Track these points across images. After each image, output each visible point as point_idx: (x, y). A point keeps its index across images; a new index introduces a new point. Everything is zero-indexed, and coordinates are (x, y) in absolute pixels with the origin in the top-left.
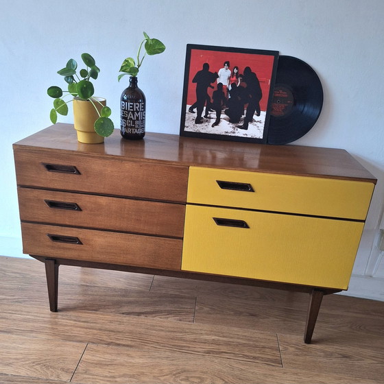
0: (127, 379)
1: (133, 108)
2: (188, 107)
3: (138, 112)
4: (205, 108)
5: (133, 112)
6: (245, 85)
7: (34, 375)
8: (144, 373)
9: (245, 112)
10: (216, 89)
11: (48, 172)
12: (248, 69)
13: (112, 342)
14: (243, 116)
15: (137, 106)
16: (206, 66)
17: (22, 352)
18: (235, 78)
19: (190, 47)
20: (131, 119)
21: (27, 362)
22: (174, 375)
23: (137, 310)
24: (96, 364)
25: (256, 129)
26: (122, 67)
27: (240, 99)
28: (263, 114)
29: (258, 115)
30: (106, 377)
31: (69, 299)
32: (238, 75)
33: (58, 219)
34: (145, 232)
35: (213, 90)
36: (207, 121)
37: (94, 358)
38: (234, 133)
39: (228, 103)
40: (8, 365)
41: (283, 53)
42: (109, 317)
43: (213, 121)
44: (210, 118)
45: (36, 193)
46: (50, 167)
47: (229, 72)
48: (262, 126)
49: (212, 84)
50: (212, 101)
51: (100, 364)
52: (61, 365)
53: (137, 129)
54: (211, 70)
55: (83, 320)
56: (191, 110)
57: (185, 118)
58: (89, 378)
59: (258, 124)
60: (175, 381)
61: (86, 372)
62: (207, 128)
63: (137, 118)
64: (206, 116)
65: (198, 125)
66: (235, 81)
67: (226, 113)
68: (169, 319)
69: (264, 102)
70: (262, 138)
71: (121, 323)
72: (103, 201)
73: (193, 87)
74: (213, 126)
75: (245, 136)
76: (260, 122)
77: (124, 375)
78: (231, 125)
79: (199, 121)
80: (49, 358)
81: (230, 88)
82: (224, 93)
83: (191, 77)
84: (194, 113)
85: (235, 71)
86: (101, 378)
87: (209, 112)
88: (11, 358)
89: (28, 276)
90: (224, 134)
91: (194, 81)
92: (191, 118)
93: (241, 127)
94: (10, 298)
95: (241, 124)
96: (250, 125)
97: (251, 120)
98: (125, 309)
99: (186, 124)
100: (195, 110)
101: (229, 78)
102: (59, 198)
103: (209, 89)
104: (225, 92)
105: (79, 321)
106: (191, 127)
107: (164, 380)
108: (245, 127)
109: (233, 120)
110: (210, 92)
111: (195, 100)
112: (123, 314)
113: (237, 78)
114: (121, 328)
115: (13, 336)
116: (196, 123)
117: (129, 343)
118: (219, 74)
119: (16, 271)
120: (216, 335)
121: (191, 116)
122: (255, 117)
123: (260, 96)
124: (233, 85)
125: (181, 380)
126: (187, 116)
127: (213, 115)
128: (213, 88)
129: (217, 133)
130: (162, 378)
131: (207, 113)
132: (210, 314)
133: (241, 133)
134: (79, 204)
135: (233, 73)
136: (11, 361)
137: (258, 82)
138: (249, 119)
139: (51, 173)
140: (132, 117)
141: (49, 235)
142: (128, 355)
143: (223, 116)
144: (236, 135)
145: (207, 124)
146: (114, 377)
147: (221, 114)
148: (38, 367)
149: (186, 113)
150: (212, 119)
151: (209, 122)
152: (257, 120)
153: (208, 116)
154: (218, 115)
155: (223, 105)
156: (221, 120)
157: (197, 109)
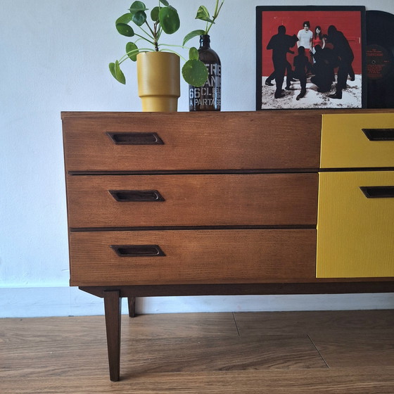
1: (210, 71)
2: (264, 79)
3: (215, 76)
4: (285, 78)
6: (331, 46)
9: (336, 77)
10: (297, 54)
11: (116, 147)
12: (332, 28)
14: (334, 83)
16: (282, 29)
18: (318, 39)
19: (260, 10)
27: (327, 62)
28: (358, 77)
29: (353, 79)
32: (321, 36)
34: (259, 223)
35: (294, 56)
36: (289, 93)
38: (325, 104)
39: (313, 69)
41: (369, 8)
43: (297, 93)
44: (293, 89)
45: (97, 180)
46: (118, 138)
47: (310, 33)
48: (359, 92)
49: (290, 49)
50: (293, 69)
54: (289, 32)
56: (268, 82)
57: (261, 93)
59: (354, 90)
62: (291, 102)
64: (287, 88)
65: (278, 99)
66: (319, 42)
67: (312, 81)
69: (357, 63)
70: (360, 107)
73: (268, 55)
74: (298, 99)
75: (340, 107)
76: (356, 87)
78: (321, 95)
79: (279, 94)
81: (314, 52)
82: (307, 58)
83: (265, 44)
84: (273, 85)
87: (292, 82)
91: (269, 48)
92: (270, 93)
93: (333, 97)
94: (40, 370)
95: (333, 93)
96: (344, 93)
97: (345, 87)
99: (263, 100)
100: (273, 82)
101: (311, 40)
102: (131, 185)
103: (288, 55)
104: (309, 57)
106: (269, 102)
108: (339, 96)
110: (290, 58)
111: (272, 70)
112: (220, 369)
113: (321, 39)
116: (276, 97)
118: (298, 36)
121: (269, 90)
122: (349, 82)
123: (351, 57)
124: (318, 47)
126: (264, 90)
127: (297, 85)
128: (293, 53)
129: (303, 107)
131: (288, 84)
133: (334, 103)
134: (161, 191)
135: (315, 34)
138: (342, 86)
139: (119, 147)
141: (114, 247)
143: (309, 85)
144: (329, 106)
145: (289, 97)
147: (306, 82)
149: (262, 87)
150: (295, 91)
151: (293, 94)
152: (351, 86)
153: (291, 87)
154: (303, 85)
155: (308, 72)
156: (307, 90)
157: (276, 81)
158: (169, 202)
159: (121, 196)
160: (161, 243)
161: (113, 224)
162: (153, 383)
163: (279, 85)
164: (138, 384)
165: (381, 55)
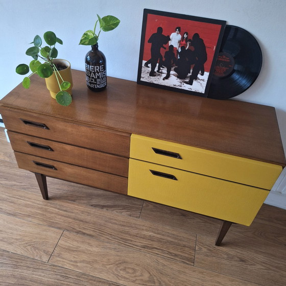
0: (85, 265)
1: (94, 70)
2: (144, 62)
3: (98, 73)
4: (158, 64)
5: (94, 73)
6: (193, 49)
7: (26, 254)
8: (96, 260)
9: (191, 71)
10: (167, 50)
11: (26, 125)
12: (196, 35)
13: (80, 231)
14: (189, 75)
15: (97, 68)
16: (160, 29)
17: (20, 233)
18: (184, 42)
19: (147, 12)
20: (93, 78)
21: (23, 243)
22: (117, 265)
23: (102, 203)
24: (67, 249)
25: (200, 85)
26: (81, 40)
27: (187, 60)
28: (207, 74)
29: (202, 74)
30: (71, 261)
31: (57, 189)
32: (187, 40)
33: (38, 154)
34: (100, 170)
36: (159, 75)
37: (66, 243)
38: (181, 86)
39: (177, 62)
40: (11, 244)
42: (82, 208)
43: (164, 75)
44: (162, 73)
45: (20, 136)
47: (179, 37)
48: (204, 84)
49: (164, 45)
50: (164, 59)
51: (69, 250)
52: (44, 248)
53: (99, 85)
55: (64, 209)
56: (146, 65)
57: (141, 71)
58: (60, 261)
59: (202, 82)
60: (116, 270)
61: (59, 255)
62: (159, 80)
63: (98, 77)
64: (158, 71)
65: (151, 77)
66: (185, 44)
67: (175, 70)
68: (123, 213)
69: (208, 64)
70: (204, 92)
71: (89, 214)
72: (68, 147)
73: (148, 46)
74: (164, 79)
75: (190, 90)
76: (203, 80)
77: (83, 261)
78: (179, 80)
79: (152, 74)
80: (37, 240)
81: (180, 50)
82: (174, 54)
83: (147, 38)
84: (149, 67)
85: (185, 36)
86: (69, 262)
87: (161, 68)
88: (13, 238)
90: (172, 86)
91: (149, 42)
92: (147, 71)
93: (187, 83)
94: (18, 184)
95: (187, 80)
97: (196, 78)
98: (94, 202)
99: (142, 76)
100: (150, 65)
101: (179, 42)
102: (36, 141)
104: (176, 54)
105: (62, 210)
106: (146, 78)
107: (109, 268)
108: (190, 83)
109: (181, 76)
110: (163, 52)
111: (150, 57)
112: (92, 206)
113: (186, 42)
114: (88, 218)
115: (17, 219)
116: (150, 75)
117: (91, 233)
118: (171, 37)
120: (153, 232)
121: (146, 70)
122: (199, 76)
123: (205, 59)
124: (183, 48)
125: (121, 270)
126: (143, 69)
127: (165, 70)
128: (165, 48)
129: (167, 85)
130: (108, 267)
131: (159, 69)
132: (153, 211)
133: (186, 87)
135: (183, 38)
136: (13, 241)
137: (204, 47)
138: (194, 77)
139: (28, 126)
140: (94, 76)
141: (34, 162)
142: (89, 244)
143: (172, 72)
144: (183, 88)
145: (159, 77)
146: (76, 262)
147: (170, 70)
148: (29, 248)
149: (142, 67)
150: (163, 74)
151: (161, 76)
152: (200, 79)
153: (160, 71)
154: (168, 72)
155: (173, 64)
156: (171, 75)
157: (151, 65)
158: (56, 152)
162: (60, 205)
163: (153, 68)
164: (54, 204)
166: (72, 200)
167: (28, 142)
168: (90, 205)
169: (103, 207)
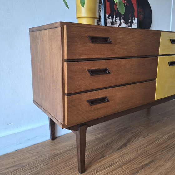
1: (101, 8)
2: (107, 15)
4: (114, 16)
5: (101, 11)
6: (128, 5)
14: (130, 21)
27: (127, 11)
29: (135, 20)
36: (116, 23)
42: (116, 155)
44: (117, 22)
50: (117, 12)
59: (135, 24)
64: (115, 21)
66: (124, 2)
67: (123, 19)
71: (126, 154)
74: (119, 26)
78: (126, 26)
84: (110, 19)
87: (117, 19)
89: (24, 165)
92: (109, 22)
96: (133, 25)
108: (131, 26)
109: (126, 22)
119: (8, 166)
123: (134, 11)
126: (107, 21)
127: (118, 20)
128: (116, 5)
138: (132, 22)
140: (100, 14)
141: (88, 101)
143: (122, 21)
149: (106, 19)
150: (118, 23)
151: (117, 24)
152: (135, 22)
153: (116, 21)
154: (120, 20)
156: (122, 23)
157: (111, 17)
158: (112, 74)
159: (93, 72)
160: (108, 95)
161: (88, 89)
163: (112, 20)
165: (141, 11)
166: (101, 158)
167: (89, 71)
168: (117, 150)
169: (125, 145)
